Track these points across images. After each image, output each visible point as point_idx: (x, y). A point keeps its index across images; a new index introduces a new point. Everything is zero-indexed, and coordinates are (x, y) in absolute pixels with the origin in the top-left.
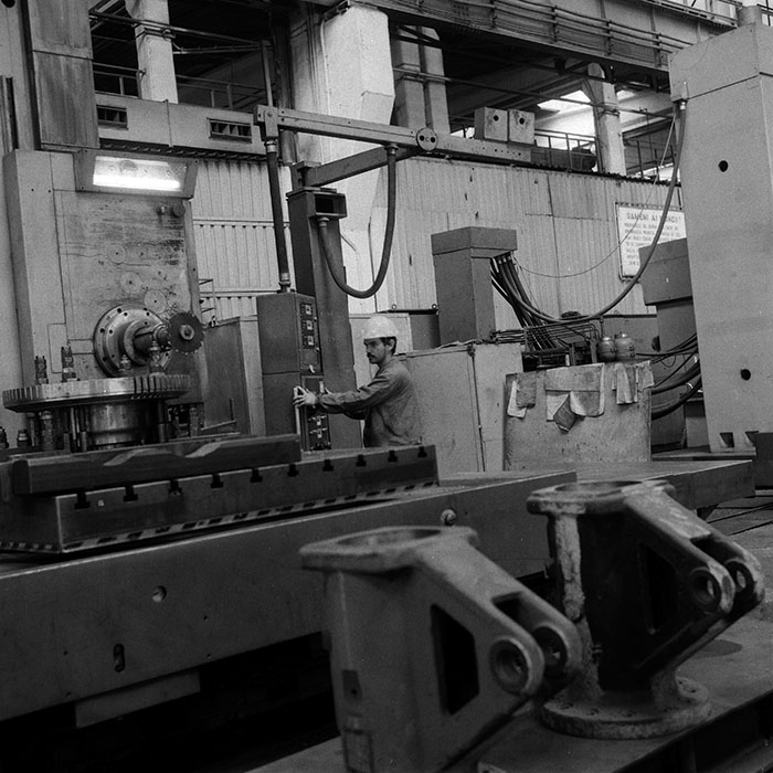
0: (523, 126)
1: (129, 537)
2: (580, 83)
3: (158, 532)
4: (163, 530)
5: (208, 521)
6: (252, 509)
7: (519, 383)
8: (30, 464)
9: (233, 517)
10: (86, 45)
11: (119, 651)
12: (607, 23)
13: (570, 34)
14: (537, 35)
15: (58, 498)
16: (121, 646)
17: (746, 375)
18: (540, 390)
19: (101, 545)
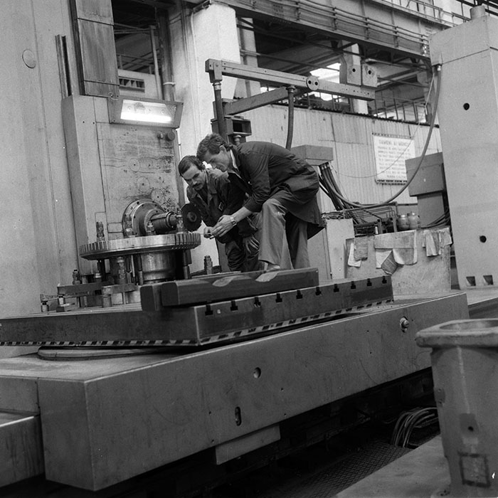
0: (371, 75)
1: (235, 334)
2: (338, 59)
3: (249, 331)
4: (252, 331)
5: (275, 325)
6: (299, 317)
7: (355, 244)
8: (178, 285)
9: (288, 322)
10: (109, 16)
11: (238, 412)
12: (366, 19)
13: (344, 26)
14: (324, 26)
15: (195, 307)
16: (238, 408)
17: (483, 239)
18: (371, 249)
19: (221, 340)
